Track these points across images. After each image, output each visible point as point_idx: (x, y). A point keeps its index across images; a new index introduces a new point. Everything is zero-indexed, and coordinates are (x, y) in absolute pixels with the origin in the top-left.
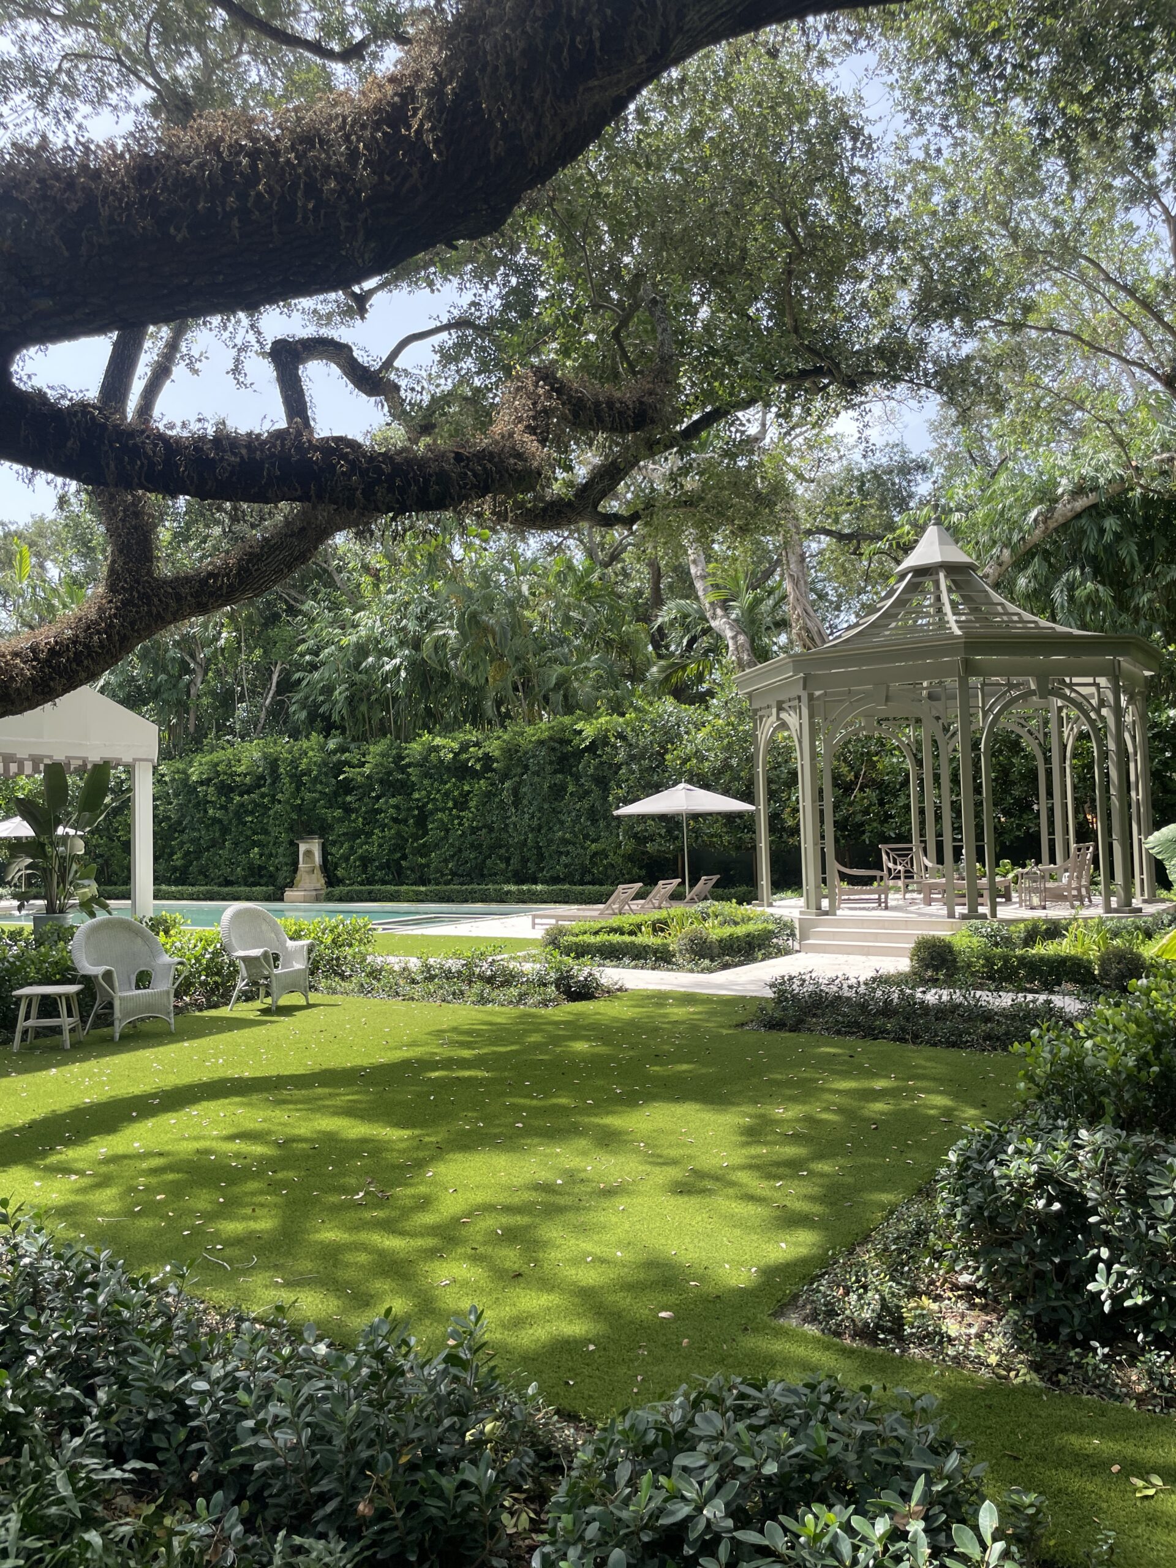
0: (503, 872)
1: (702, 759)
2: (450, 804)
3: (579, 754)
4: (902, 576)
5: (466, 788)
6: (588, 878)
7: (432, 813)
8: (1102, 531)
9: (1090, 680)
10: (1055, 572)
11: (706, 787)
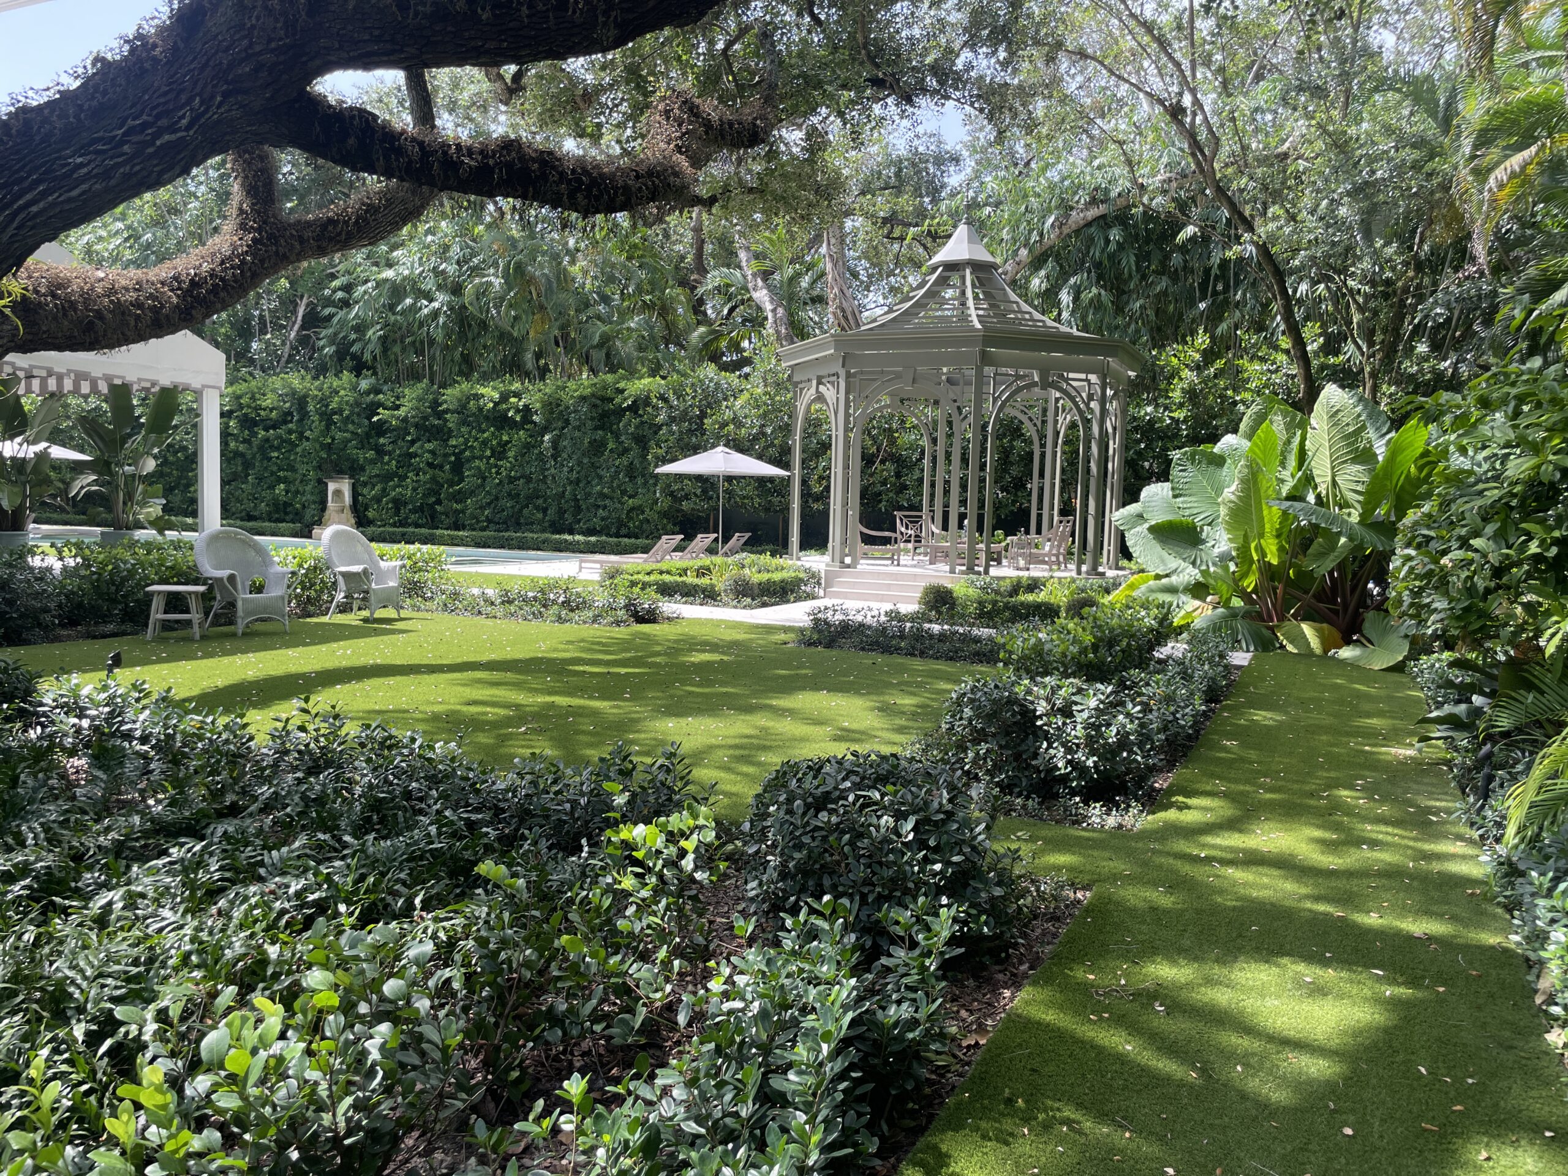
0: (540, 522)
1: (739, 425)
2: (488, 453)
3: (620, 412)
4: (934, 269)
5: (505, 438)
6: (624, 531)
7: (468, 460)
8: (1107, 241)
9: (1083, 376)
10: (1063, 276)
11: (741, 451)
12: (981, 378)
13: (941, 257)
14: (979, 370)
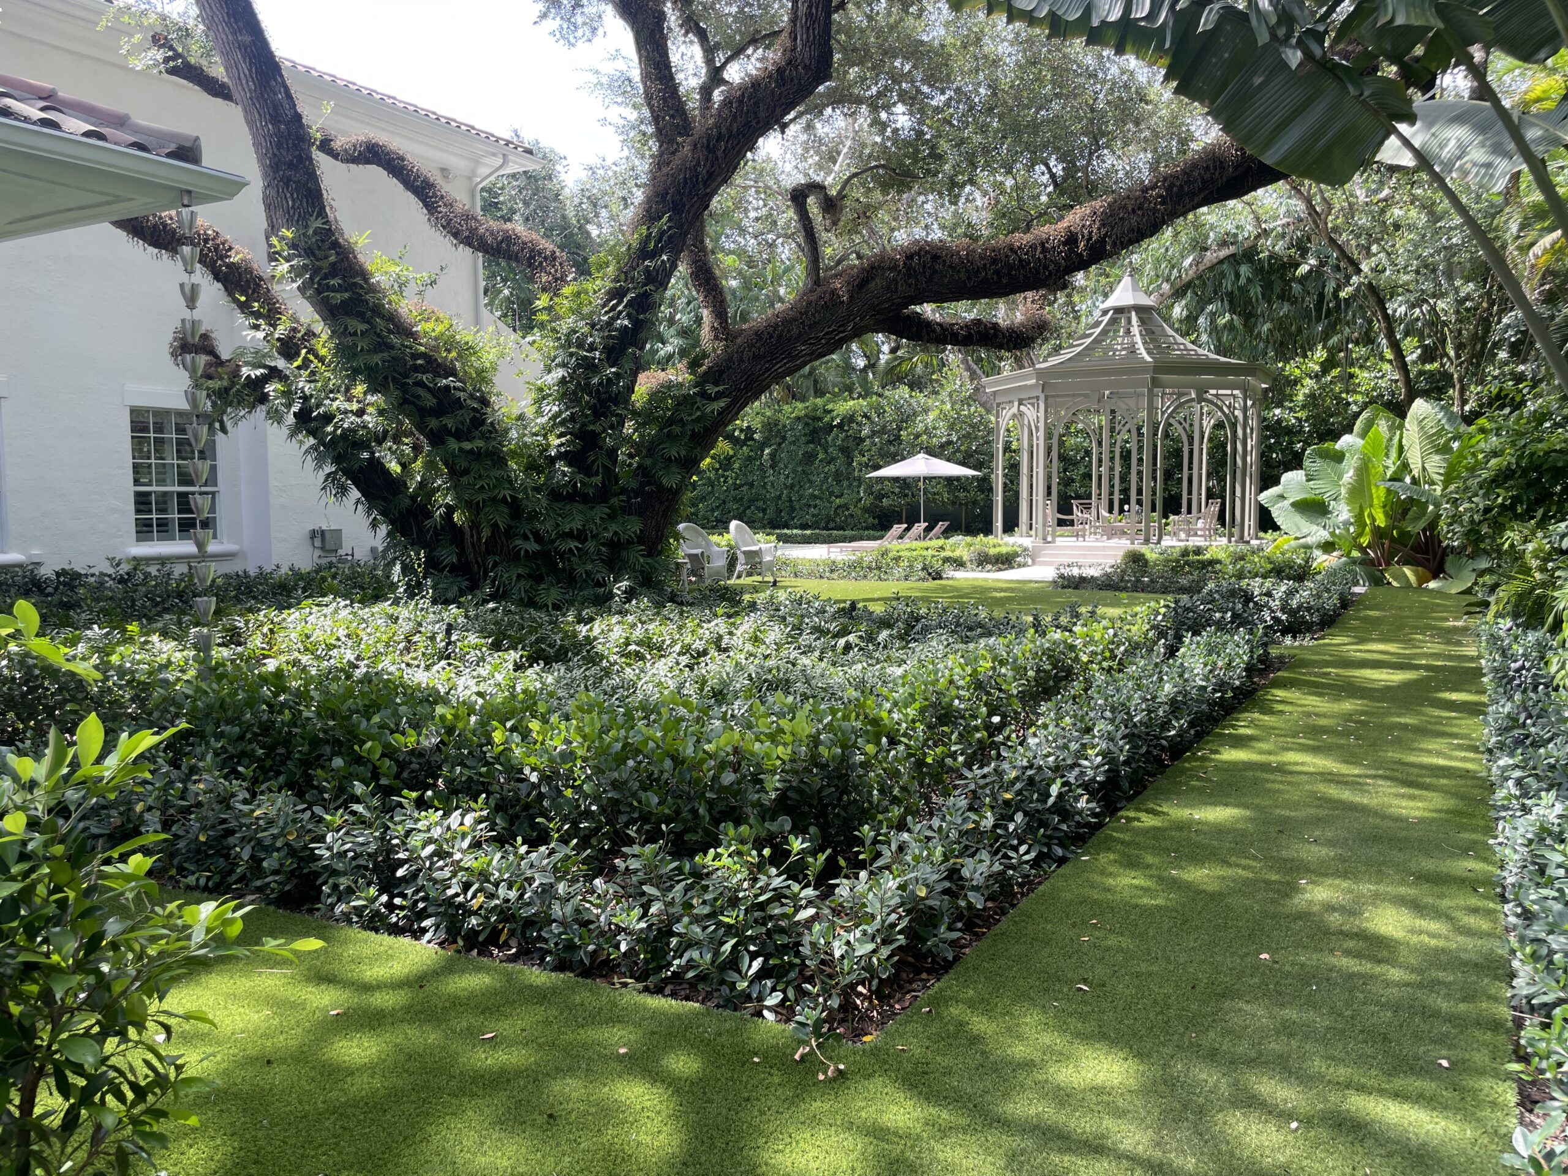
1: (931, 435)
3: (830, 429)
4: (1106, 313)
8: (1238, 276)
10: (1200, 304)
12: (1151, 396)
13: (1113, 301)
14: (1150, 391)
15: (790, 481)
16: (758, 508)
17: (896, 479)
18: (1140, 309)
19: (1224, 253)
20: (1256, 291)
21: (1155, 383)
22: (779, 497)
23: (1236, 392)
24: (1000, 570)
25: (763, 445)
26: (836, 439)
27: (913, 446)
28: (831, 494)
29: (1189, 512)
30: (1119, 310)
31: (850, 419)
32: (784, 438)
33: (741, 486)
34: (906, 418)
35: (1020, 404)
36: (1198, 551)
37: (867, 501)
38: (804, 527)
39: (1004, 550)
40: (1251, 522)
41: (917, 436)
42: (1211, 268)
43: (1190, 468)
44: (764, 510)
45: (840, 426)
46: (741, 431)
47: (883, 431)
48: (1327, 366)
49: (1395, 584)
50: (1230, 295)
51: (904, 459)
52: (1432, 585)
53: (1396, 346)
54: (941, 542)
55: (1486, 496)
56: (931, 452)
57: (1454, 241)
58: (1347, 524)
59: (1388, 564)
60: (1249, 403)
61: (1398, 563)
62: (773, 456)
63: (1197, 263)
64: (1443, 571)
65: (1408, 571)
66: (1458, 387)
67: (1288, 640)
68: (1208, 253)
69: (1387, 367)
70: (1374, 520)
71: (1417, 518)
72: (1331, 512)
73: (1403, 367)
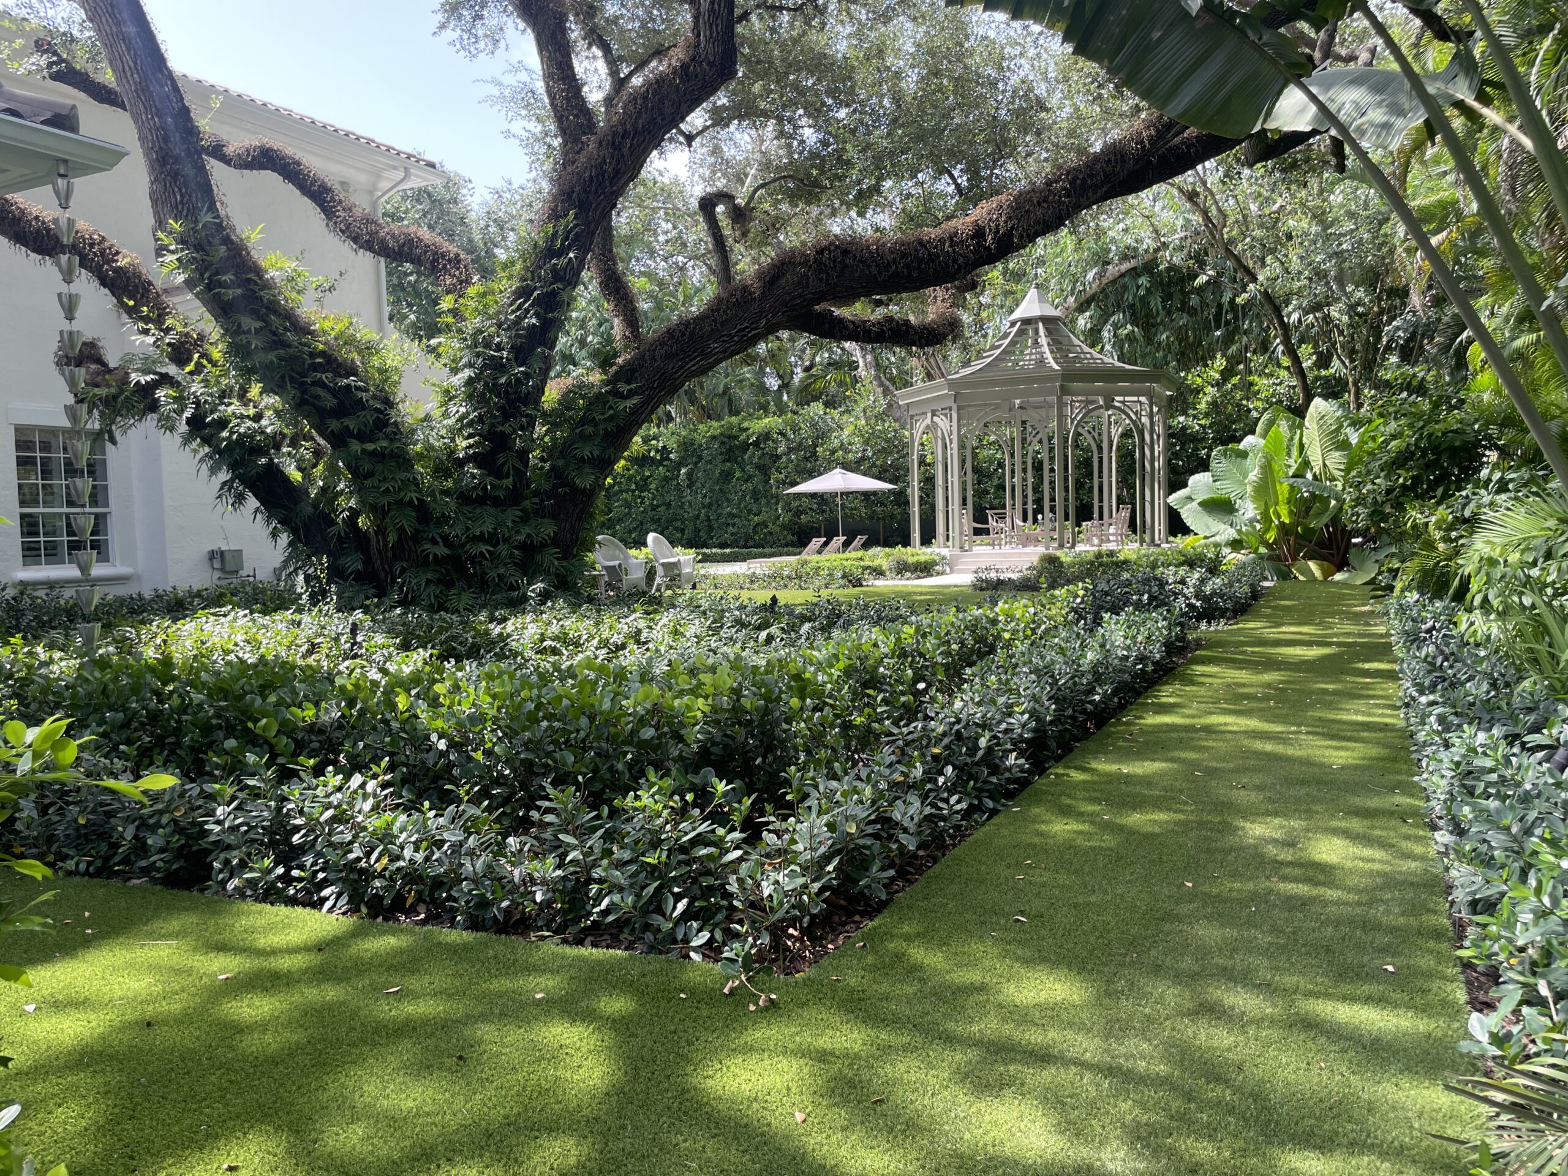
3: (746, 446)
4: (1013, 324)
8: (1138, 287)
9: (1136, 398)
10: (1104, 318)
12: (1061, 405)
13: (1018, 314)
14: (1060, 399)
15: (708, 500)
16: (676, 529)
17: (814, 495)
18: (1046, 320)
19: (1126, 266)
20: (1156, 302)
21: (1064, 391)
22: (697, 517)
23: (1143, 399)
24: (919, 578)
25: (679, 465)
26: (752, 456)
27: (830, 462)
28: (750, 512)
29: (1101, 518)
30: (1026, 322)
31: (766, 436)
32: (700, 457)
33: (658, 506)
34: (821, 435)
35: (933, 415)
36: (1111, 554)
37: (785, 518)
38: (723, 546)
39: (922, 559)
40: (1160, 527)
41: (833, 452)
42: (1114, 282)
43: (1100, 477)
44: (682, 531)
45: (756, 444)
46: (657, 451)
47: (799, 447)
48: (1227, 374)
49: (1301, 578)
50: (1132, 306)
51: (820, 474)
52: (1338, 577)
53: (1291, 352)
54: (860, 554)
55: (1387, 477)
56: (847, 467)
57: (1344, 246)
58: (1252, 521)
59: (1294, 559)
60: (1155, 409)
61: (1303, 558)
62: (689, 475)
63: (1100, 275)
64: (1348, 565)
65: (1312, 565)
66: (1353, 391)
67: (1203, 626)
68: (1110, 267)
69: (1284, 374)
70: (1279, 517)
71: (1319, 514)
72: (1237, 510)
73: (1301, 374)
